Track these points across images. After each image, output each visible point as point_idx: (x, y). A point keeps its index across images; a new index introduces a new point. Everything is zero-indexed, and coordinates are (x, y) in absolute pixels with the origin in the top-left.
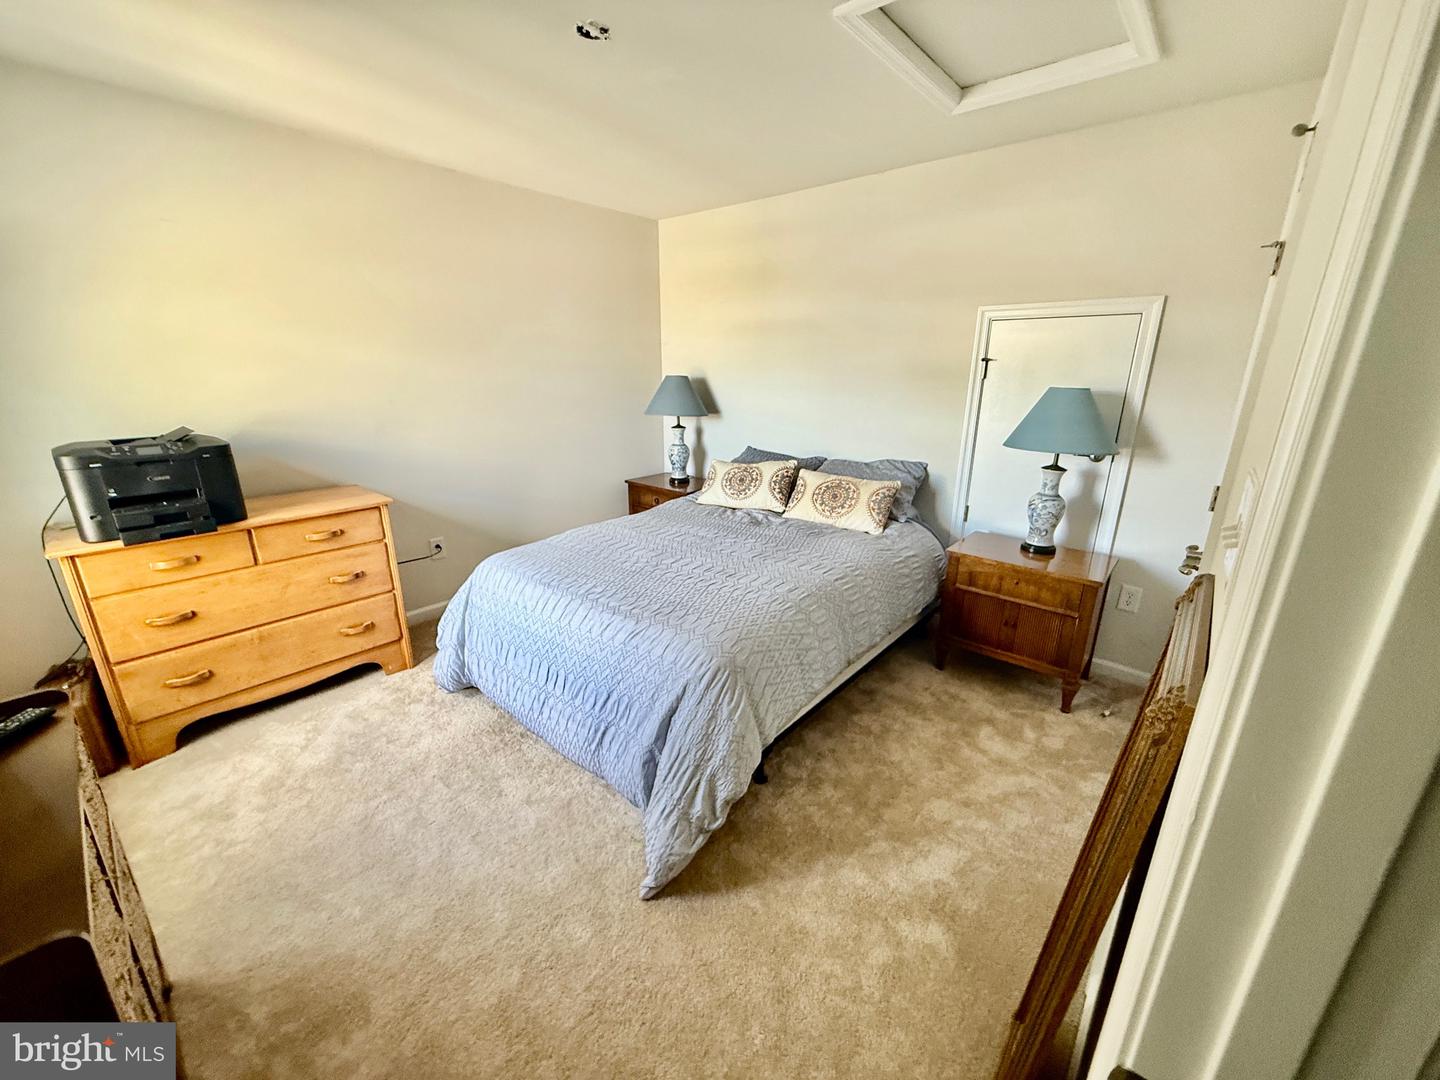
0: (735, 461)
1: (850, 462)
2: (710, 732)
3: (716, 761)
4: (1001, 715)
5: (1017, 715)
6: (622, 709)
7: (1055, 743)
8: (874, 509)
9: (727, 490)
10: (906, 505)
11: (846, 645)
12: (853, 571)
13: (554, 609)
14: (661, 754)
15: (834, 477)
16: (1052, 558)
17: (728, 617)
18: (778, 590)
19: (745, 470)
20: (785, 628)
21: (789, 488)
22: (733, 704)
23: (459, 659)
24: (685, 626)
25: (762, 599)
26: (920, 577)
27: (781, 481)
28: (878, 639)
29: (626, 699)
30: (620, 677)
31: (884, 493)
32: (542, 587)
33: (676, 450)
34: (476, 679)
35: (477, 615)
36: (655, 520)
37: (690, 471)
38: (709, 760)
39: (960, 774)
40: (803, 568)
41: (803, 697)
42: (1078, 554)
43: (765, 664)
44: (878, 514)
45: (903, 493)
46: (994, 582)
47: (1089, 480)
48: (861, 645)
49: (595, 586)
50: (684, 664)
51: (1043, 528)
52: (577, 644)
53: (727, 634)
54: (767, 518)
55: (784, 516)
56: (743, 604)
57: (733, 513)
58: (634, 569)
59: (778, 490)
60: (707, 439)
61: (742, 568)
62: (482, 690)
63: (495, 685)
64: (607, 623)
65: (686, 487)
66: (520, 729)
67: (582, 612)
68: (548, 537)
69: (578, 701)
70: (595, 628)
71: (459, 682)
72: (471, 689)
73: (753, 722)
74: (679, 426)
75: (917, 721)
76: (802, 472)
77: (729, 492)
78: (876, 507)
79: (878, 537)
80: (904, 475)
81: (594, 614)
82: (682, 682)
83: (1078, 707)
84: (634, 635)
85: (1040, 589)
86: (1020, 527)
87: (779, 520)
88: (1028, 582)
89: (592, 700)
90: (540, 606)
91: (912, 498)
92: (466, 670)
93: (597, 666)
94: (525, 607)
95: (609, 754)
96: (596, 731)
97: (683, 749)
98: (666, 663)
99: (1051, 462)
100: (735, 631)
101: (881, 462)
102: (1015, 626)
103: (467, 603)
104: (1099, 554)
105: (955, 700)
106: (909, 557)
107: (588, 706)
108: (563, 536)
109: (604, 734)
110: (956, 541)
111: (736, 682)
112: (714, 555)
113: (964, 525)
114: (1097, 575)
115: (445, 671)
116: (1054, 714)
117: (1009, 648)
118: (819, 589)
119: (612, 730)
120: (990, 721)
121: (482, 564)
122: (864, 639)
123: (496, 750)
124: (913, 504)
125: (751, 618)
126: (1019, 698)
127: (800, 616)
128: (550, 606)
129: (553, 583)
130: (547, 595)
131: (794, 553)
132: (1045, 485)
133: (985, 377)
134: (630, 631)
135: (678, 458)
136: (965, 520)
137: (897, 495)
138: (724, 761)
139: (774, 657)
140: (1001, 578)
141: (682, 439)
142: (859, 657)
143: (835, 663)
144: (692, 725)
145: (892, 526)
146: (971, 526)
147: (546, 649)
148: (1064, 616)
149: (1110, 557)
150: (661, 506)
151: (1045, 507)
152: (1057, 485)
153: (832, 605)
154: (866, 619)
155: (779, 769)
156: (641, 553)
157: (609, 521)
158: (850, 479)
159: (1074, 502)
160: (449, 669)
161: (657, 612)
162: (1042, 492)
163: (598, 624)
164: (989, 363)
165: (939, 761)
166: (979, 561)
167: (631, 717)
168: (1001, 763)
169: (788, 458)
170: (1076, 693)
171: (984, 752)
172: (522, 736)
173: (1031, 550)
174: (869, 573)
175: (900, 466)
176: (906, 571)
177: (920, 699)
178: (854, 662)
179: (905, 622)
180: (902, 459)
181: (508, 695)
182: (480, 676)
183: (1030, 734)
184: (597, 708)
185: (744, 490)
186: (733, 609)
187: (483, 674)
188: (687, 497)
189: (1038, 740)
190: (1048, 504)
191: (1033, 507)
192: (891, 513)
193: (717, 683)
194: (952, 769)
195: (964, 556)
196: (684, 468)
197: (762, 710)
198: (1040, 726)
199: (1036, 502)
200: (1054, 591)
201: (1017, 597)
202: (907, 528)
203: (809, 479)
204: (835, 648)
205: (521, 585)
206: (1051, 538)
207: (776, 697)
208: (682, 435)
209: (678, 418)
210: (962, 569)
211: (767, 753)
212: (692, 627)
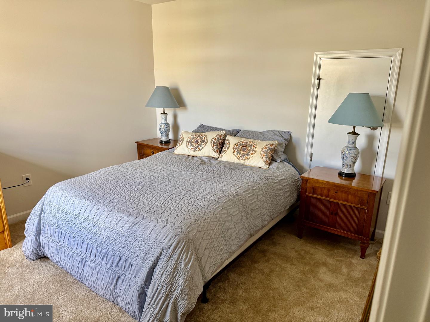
0: (194, 131)
1: (252, 132)
2: (174, 276)
3: (178, 292)
4: (330, 261)
5: (338, 261)
6: (127, 265)
7: (357, 274)
8: (264, 156)
9: (189, 147)
10: (280, 153)
11: (249, 226)
12: (252, 187)
13: (91, 211)
14: (148, 289)
15: (244, 139)
16: (354, 179)
17: (186, 213)
18: (213, 198)
19: (199, 136)
20: (216, 218)
21: (221, 146)
22: (187, 260)
23: (37, 241)
24: (163, 218)
25: (204, 203)
26: (288, 190)
27: (217, 142)
28: (266, 223)
29: (130, 260)
30: (126, 248)
31: (269, 147)
32: (84, 200)
33: (163, 125)
34: (47, 252)
35: (48, 216)
36: (151, 162)
37: (171, 136)
38: (174, 291)
39: (309, 293)
40: (226, 186)
41: (226, 255)
42: (367, 177)
43: (205, 238)
44: (266, 158)
45: (279, 147)
46: (325, 192)
47: (371, 139)
48: (257, 226)
49: (114, 199)
50: (161, 239)
51: (349, 164)
52: (103, 231)
53: (186, 222)
54: (210, 161)
55: (219, 159)
56: (194, 206)
57: (192, 158)
58: (137, 188)
59: (215, 146)
60: (180, 120)
61: (195, 187)
62: (50, 258)
63: (58, 255)
64: (119, 218)
65: (168, 145)
66: (72, 279)
67: (106, 213)
68: (90, 173)
69: (103, 263)
70: (113, 222)
71: (37, 254)
72: (44, 257)
73: (198, 269)
74: (164, 113)
75: (288, 266)
76: (228, 137)
77: (190, 148)
78: (265, 155)
79: (266, 170)
80: (279, 138)
81: (112, 214)
82: (160, 249)
83: (369, 255)
84: (134, 224)
85: (348, 195)
86: (338, 163)
87: (216, 162)
88: (342, 192)
89: (111, 261)
90: (83, 211)
91: (284, 150)
92: (41, 247)
93: (114, 243)
94: (75, 211)
95: (120, 291)
96: (113, 279)
97: (160, 286)
98: (151, 239)
99: (351, 130)
100: (188, 220)
101: (268, 131)
102: (336, 214)
103: (42, 210)
104: (377, 177)
105: (307, 254)
106: (281, 180)
107: (109, 266)
108: (98, 172)
109: (118, 280)
110: (306, 171)
111: (189, 248)
112: (181, 180)
113: (310, 163)
114: (376, 187)
115: (29, 248)
116: (357, 259)
117: (334, 226)
118: (234, 197)
119: (122, 277)
120: (325, 264)
121: (51, 188)
122: (259, 223)
123: (57, 291)
124: (284, 153)
125: (197, 214)
126: (339, 252)
127: (225, 211)
128: (88, 210)
129: (90, 198)
130: (86, 204)
131: (223, 178)
132: (349, 142)
133: (319, 87)
134: (133, 222)
135: (164, 130)
136: (311, 160)
137: (276, 148)
138: (182, 292)
139: (210, 233)
140: (329, 190)
141: (166, 120)
142: (256, 232)
143: (243, 235)
144: (165, 272)
145: (273, 164)
146: (314, 163)
147: (86, 234)
148: (360, 209)
149: (382, 178)
150: (154, 155)
151: (349, 153)
152: (355, 142)
153: (241, 205)
154: (259, 212)
155: (215, 295)
156: (141, 180)
157: (125, 164)
158: (252, 140)
159: (364, 151)
160: (31, 247)
161: (147, 211)
162: (348, 145)
163: (115, 219)
164: (321, 80)
165: (298, 286)
166: (317, 181)
167: (133, 269)
168: (330, 286)
169: (220, 130)
170: (367, 248)
171: (321, 280)
172: (73, 283)
173: (344, 175)
174: (261, 188)
175: (277, 133)
176: (280, 187)
177: (290, 254)
178: (253, 235)
179: (280, 213)
180: (278, 130)
181: (65, 260)
182: (48, 251)
183: (345, 270)
184: (114, 265)
185: (198, 147)
186: (189, 209)
187: (51, 249)
188: (169, 151)
189: (349, 273)
190: (351, 152)
191: (343, 153)
192: (273, 157)
193: (179, 249)
194: (305, 290)
195: (310, 179)
196: (167, 135)
197: (203, 262)
198: (349, 265)
199: (345, 151)
200: (355, 195)
201: (338, 199)
202: (281, 165)
203: (232, 141)
204: (243, 228)
205: (73, 199)
206: (353, 169)
207: (211, 255)
208: (166, 118)
209: (164, 109)
210: (309, 185)
211: (207, 286)
212: (166, 219)
